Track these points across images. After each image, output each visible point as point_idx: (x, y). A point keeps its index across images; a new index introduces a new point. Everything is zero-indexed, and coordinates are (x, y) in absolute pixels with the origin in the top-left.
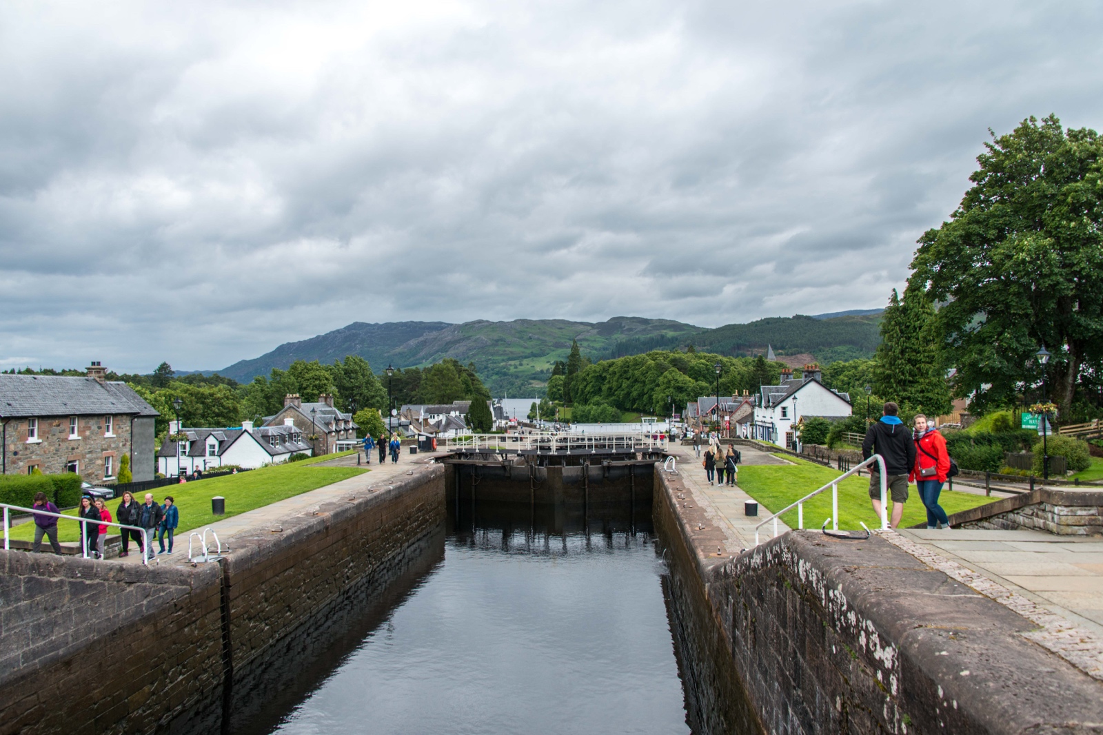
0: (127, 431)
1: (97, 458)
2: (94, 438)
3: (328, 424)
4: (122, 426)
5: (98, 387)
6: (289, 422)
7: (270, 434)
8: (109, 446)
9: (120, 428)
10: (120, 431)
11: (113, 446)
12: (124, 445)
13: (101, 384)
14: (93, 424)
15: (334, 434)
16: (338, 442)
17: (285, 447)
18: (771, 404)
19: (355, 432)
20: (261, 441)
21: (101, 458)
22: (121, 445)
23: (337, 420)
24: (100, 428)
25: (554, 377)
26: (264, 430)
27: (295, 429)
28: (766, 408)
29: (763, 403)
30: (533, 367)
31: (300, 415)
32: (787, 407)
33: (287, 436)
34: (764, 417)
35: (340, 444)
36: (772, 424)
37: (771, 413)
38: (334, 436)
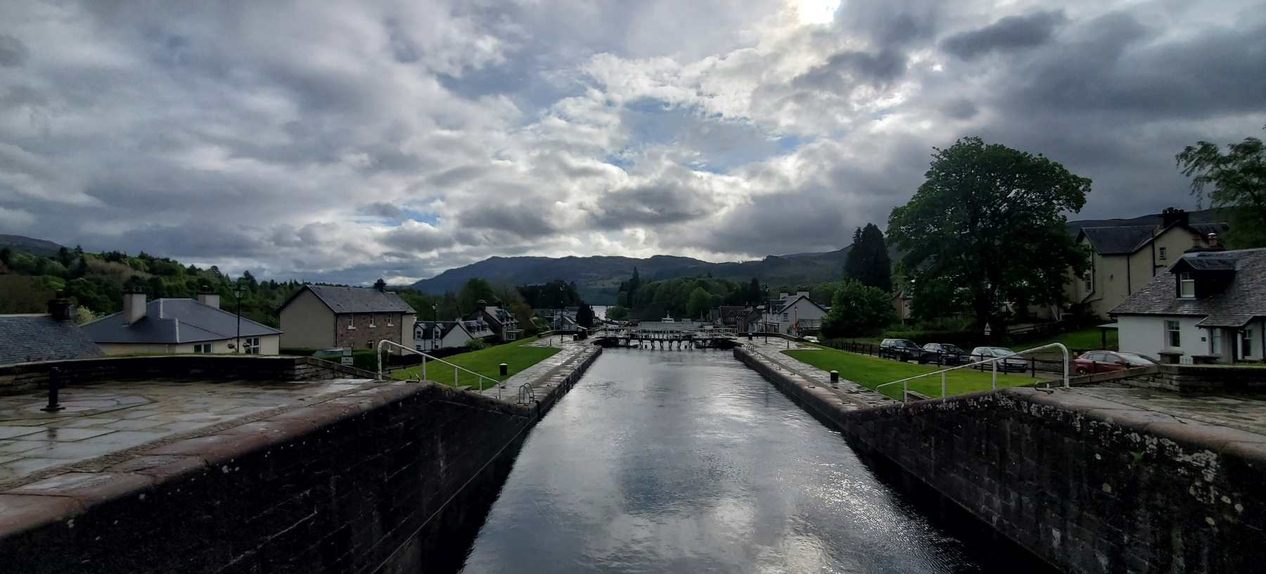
0: (399, 323)
2: (382, 326)
3: (502, 320)
5: (379, 296)
6: (480, 318)
7: (472, 326)
8: (390, 331)
9: (396, 321)
10: (396, 323)
11: (392, 331)
12: (398, 331)
14: (382, 318)
15: (505, 326)
16: (508, 331)
17: (480, 334)
19: (516, 325)
20: (466, 329)
22: (396, 330)
23: (507, 317)
24: (385, 320)
25: (621, 293)
26: (468, 323)
27: (484, 323)
28: (773, 314)
29: (771, 310)
30: (603, 285)
31: (486, 314)
32: (787, 314)
33: (480, 327)
34: (771, 319)
35: (509, 333)
36: (778, 324)
37: (777, 317)
38: (506, 328)
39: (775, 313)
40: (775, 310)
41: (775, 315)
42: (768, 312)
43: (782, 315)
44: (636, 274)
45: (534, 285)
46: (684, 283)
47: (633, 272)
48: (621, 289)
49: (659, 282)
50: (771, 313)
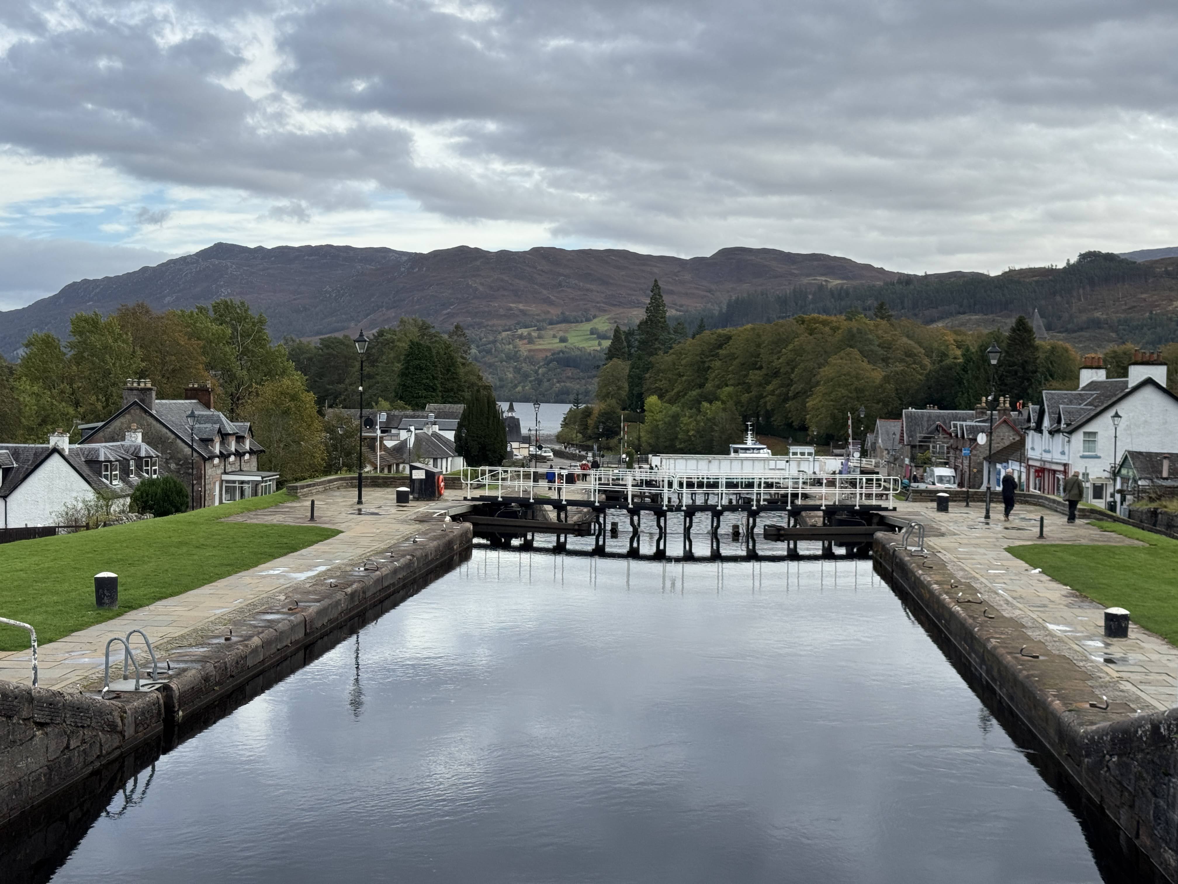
3: (207, 441)
6: (136, 438)
7: (102, 458)
15: (216, 461)
16: (225, 477)
18: (1063, 426)
19: (254, 459)
20: (86, 470)
23: (224, 436)
26: (90, 450)
27: (145, 450)
28: (1051, 433)
29: (1046, 424)
30: (564, 341)
31: (154, 423)
32: (1095, 434)
33: (132, 463)
34: (1045, 451)
35: (227, 482)
36: (1065, 465)
37: (1063, 446)
38: (218, 466)
39: (1058, 431)
40: (1059, 422)
41: (1060, 438)
42: (1039, 429)
43: (1078, 438)
44: (657, 307)
45: (339, 335)
46: (805, 337)
47: (648, 300)
48: (612, 354)
49: (726, 331)
50: (1046, 433)
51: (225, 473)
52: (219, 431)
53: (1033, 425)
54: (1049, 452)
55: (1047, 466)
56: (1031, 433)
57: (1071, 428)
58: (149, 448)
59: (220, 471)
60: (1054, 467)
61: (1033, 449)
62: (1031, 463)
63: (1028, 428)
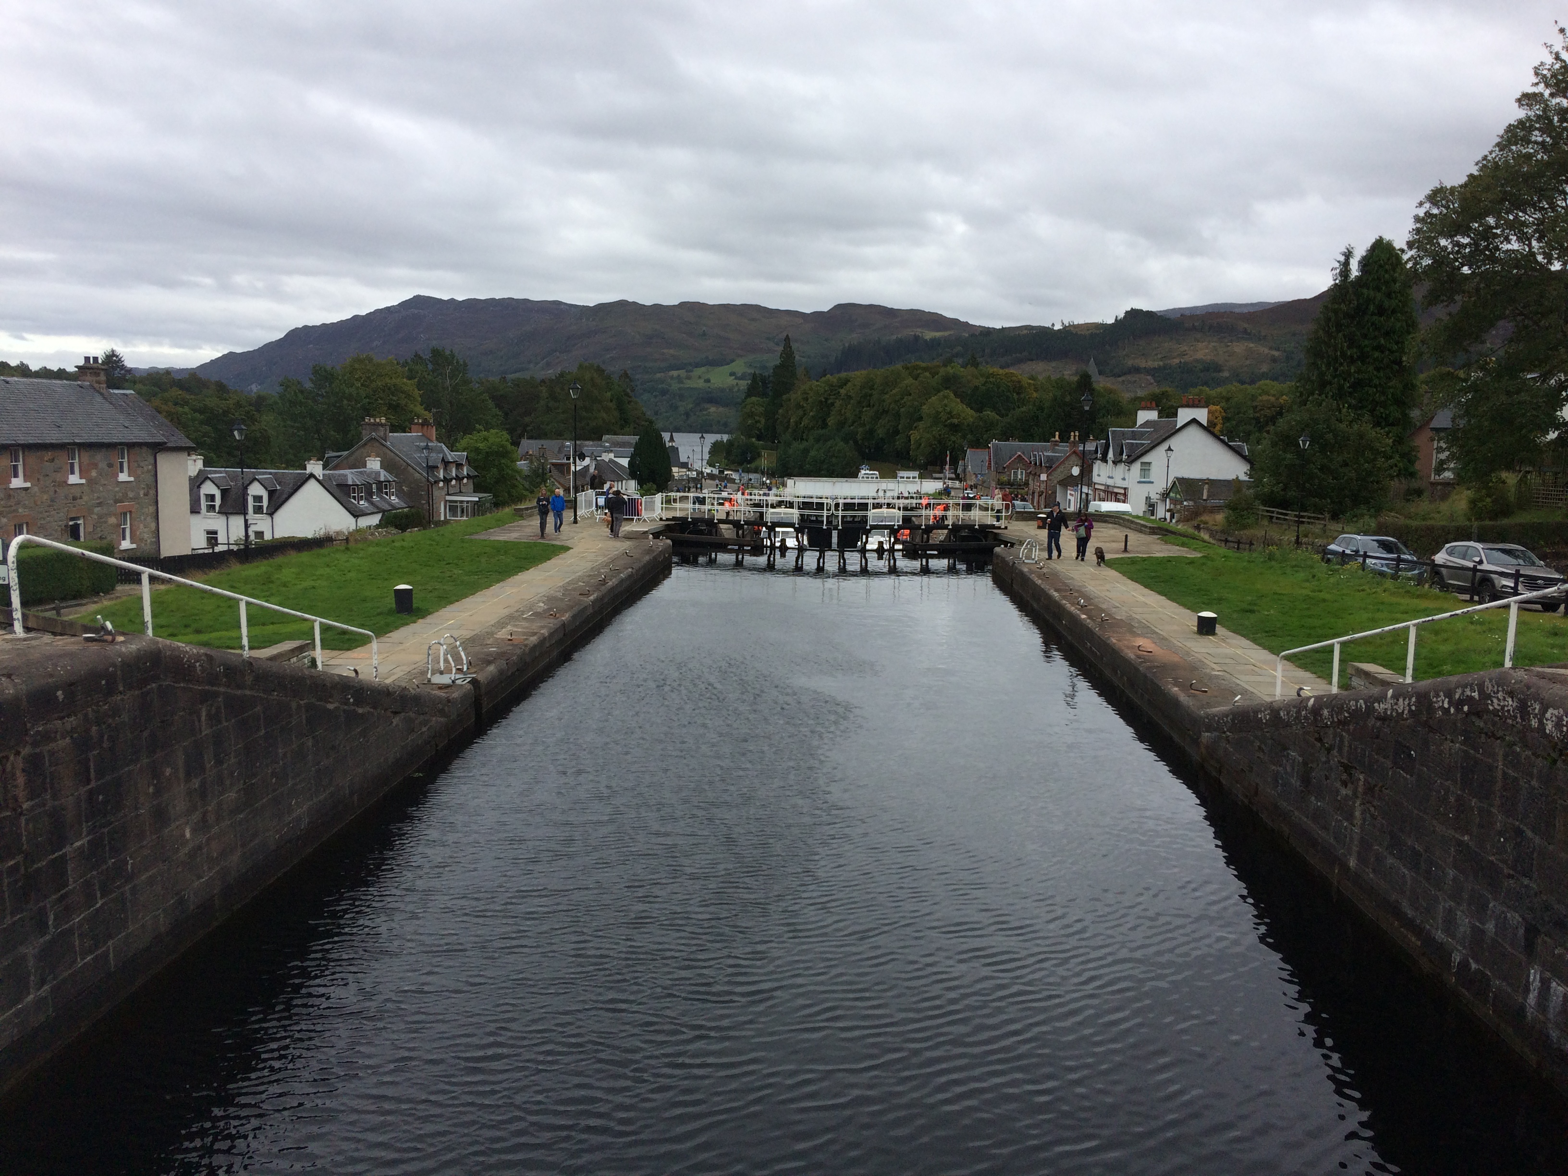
0: (148, 471)
1: (110, 514)
2: (103, 481)
3: (432, 468)
4: (142, 464)
5: (99, 399)
6: (374, 464)
7: (350, 482)
8: (125, 495)
9: (139, 466)
10: (139, 472)
11: (131, 495)
12: (146, 495)
13: (102, 394)
14: (100, 458)
15: (441, 484)
16: (448, 498)
17: (372, 503)
18: (1124, 457)
19: (471, 483)
20: (338, 492)
21: (115, 515)
22: (142, 493)
23: (446, 463)
24: (110, 465)
25: (749, 400)
26: (340, 475)
27: (383, 476)
28: (1115, 463)
29: (1111, 455)
30: (708, 381)
31: (389, 452)
32: (1150, 463)
33: (374, 486)
34: (1109, 477)
35: (451, 501)
36: (1125, 489)
37: (1124, 472)
38: (442, 488)
39: (1121, 461)
40: (1121, 453)
41: (1121, 467)
42: (1104, 459)
43: (1136, 467)
44: (788, 354)
45: (526, 375)
46: (909, 381)
47: (781, 348)
48: (751, 391)
49: (843, 375)
50: (1110, 462)
51: (448, 494)
52: (443, 460)
53: (1099, 455)
54: (1112, 478)
55: (1110, 489)
56: (1099, 462)
57: (1132, 458)
58: (387, 475)
59: (444, 492)
60: (1116, 490)
61: (1099, 475)
62: (1096, 486)
63: (1096, 459)
